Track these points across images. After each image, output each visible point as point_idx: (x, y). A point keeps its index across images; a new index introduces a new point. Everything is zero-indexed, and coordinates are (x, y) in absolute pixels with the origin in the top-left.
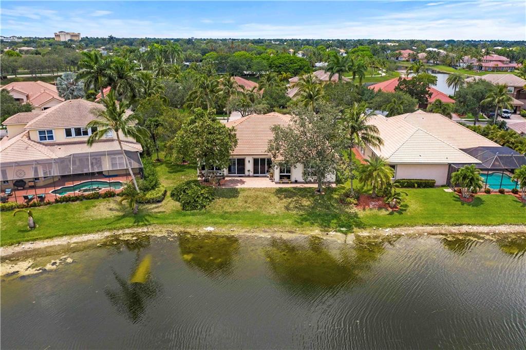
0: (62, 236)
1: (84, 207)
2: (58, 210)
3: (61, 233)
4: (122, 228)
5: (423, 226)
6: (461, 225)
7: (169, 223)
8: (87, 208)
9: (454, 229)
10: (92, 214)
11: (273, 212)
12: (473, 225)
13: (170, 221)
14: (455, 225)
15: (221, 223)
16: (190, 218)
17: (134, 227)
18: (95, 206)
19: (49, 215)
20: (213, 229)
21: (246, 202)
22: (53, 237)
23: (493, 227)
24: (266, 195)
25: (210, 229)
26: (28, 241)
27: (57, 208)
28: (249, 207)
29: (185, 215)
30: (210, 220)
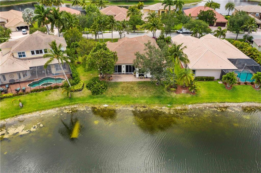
0: (36, 111)
1: (45, 94)
2: (33, 97)
3: (36, 110)
4: (64, 106)
5: (207, 103)
6: (225, 102)
7: (86, 103)
8: (46, 95)
9: (221, 105)
10: (49, 98)
11: (135, 96)
12: (231, 102)
13: (87, 101)
14: (222, 102)
15: (111, 102)
16: (96, 100)
17: (70, 105)
18: (50, 94)
19: (29, 99)
20: (108, 106)
21: (123, 90)
22: (32, 112)
23: (240, 104)
24: (132, 86)
25: (106, 105)
26: (20, 114)
27: (32, 95)
28: (124, 93)
29: (93, 98)
30: (106, 101)
